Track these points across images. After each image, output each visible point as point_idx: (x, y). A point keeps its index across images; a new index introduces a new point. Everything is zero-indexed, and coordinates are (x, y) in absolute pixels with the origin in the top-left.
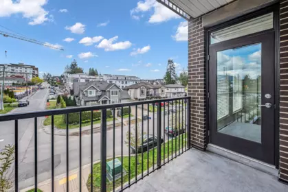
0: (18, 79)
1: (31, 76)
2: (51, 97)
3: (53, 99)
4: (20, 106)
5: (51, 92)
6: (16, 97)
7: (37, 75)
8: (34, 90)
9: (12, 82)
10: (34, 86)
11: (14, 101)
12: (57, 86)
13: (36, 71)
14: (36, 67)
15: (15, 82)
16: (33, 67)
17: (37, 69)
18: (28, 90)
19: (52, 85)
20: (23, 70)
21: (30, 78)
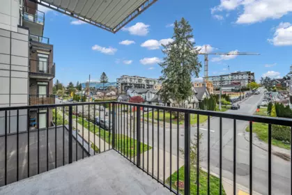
0: (236, 86)
1: (247, 81)
2: (263, 103)
3: (265, 106)
4: (232, 108)
5: (265, 98)
6: (231, 101)
7: (253, 81)
8: (248, 95)
9: (231, 88)
10: (248, 92)
11: (228, 104)
12: (275, 91)
13: (252, 77)
14: (252, 72)
15: (234, 88)
16: (249, 73)
17: (253, 74)
18: (242, 95)
19: (269, 90)
20: (240, 77)
21: (246, 83)
